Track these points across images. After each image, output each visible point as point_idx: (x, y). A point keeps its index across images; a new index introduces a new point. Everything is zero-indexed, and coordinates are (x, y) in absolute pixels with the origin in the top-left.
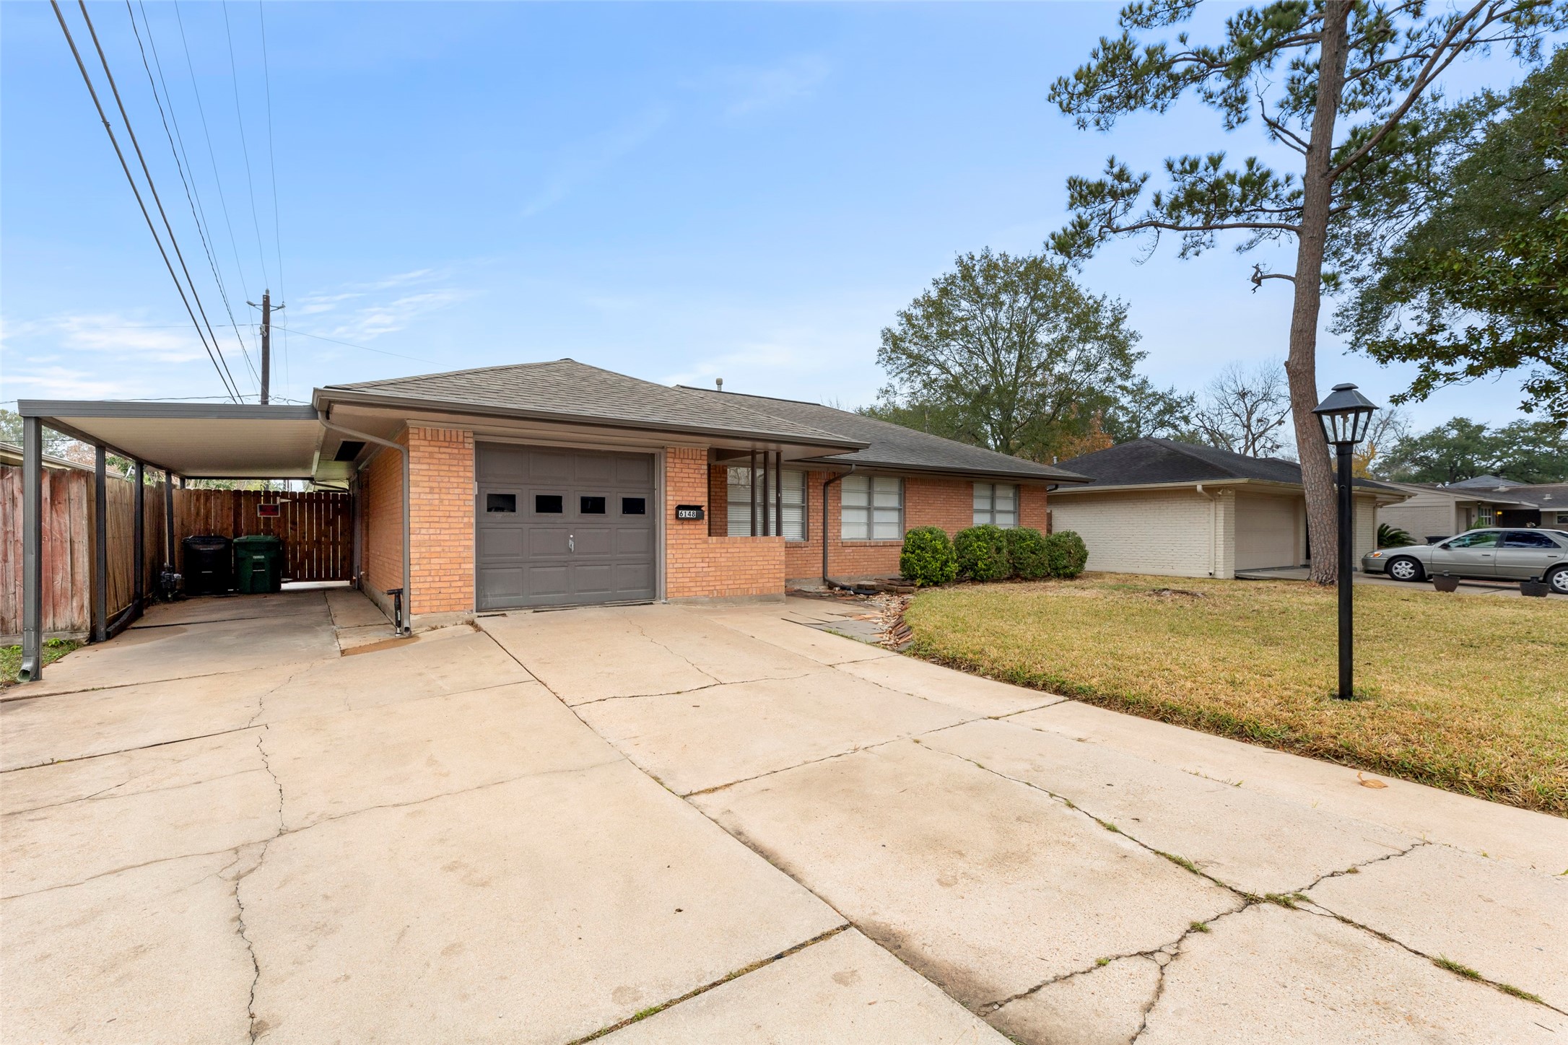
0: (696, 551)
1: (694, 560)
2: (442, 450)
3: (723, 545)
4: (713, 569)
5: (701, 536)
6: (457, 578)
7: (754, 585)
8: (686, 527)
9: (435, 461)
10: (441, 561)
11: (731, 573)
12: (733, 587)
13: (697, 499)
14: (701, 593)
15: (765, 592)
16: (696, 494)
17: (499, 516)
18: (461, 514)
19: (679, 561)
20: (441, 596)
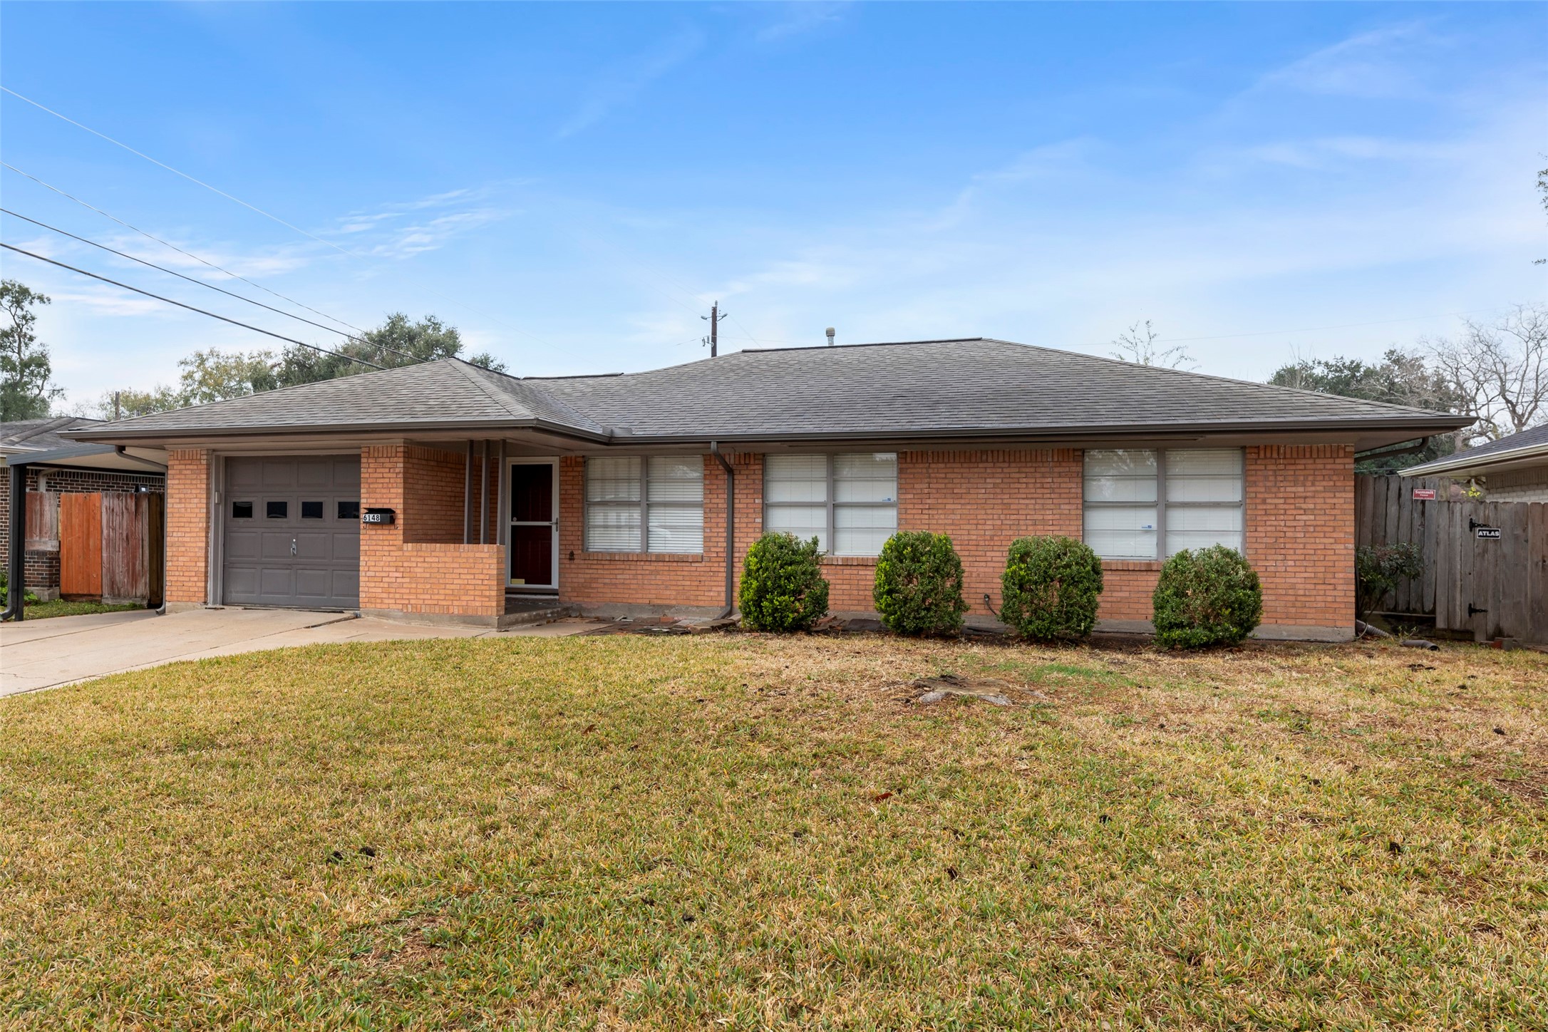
0: (389, 559)
1: (387, 569)
2: (188, 467)
3: (419, 554)
4: (408, 580)
5: (395, 543)
6: (193, 574)
7: (455, 603)
8: (379, 532)
9: (183, 477)
10: (185, 559)
11: (428, 586)
12: (430, 602)
13: (392, 501)
14: (395, 607)
15: (470, 612)
16: (390, 496)
17: (241, 521)
18: (198, 520)
19: (371, 569)
20: (184, 588)
